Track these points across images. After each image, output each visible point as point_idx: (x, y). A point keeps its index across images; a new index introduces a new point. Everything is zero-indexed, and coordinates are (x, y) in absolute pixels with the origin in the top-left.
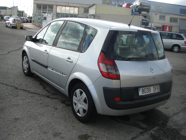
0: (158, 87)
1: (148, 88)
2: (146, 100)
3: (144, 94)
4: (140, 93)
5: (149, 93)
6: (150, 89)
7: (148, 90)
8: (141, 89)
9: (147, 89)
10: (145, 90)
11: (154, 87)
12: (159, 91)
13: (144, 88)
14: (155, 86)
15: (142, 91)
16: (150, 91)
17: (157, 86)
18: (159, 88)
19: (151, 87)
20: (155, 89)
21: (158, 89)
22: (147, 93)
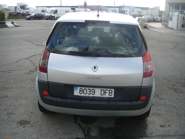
0: (111, 92)
1: (91, 89)
2: (83, 102)
3: (83, 95)
4: (77, 92)
5: (91, 95)
6: (93, 91)
7: (90, 92)
8: (79, 88)
9: (89, 90)
10: (85, 90)
11: (101, 90)
12: (113, 96)
13: (83, 88)
14: (104, 89)
15: (80, 91)
16: (93, 93)
17: (109, 89)
18: (113, 93)
19: (95, 89)
20: (105, 93)
21: (109, 93)
22: (87, 95)
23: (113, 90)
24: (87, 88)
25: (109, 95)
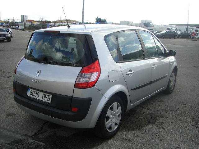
0: (49, 97)
2: (30, 102)
3: (31, 96)
4: (29, 94)
5: (36, 98)
6: (38, 94)
7: (36, 94)
8: (31, 90)
9: (36, 93)
11: (43, 94)
12: (50, 102)
13: (33, 90)
14: (45, 94)
15: (31, 92)
16: (38, 96)
17: (48, 95)
18: (51, 99)
19: (40, 92)
20: (45, 97)
21: (48, 98)
22: (34, 97)
23: (51, 96)
24: (35, 91)
25: (48, 100)
